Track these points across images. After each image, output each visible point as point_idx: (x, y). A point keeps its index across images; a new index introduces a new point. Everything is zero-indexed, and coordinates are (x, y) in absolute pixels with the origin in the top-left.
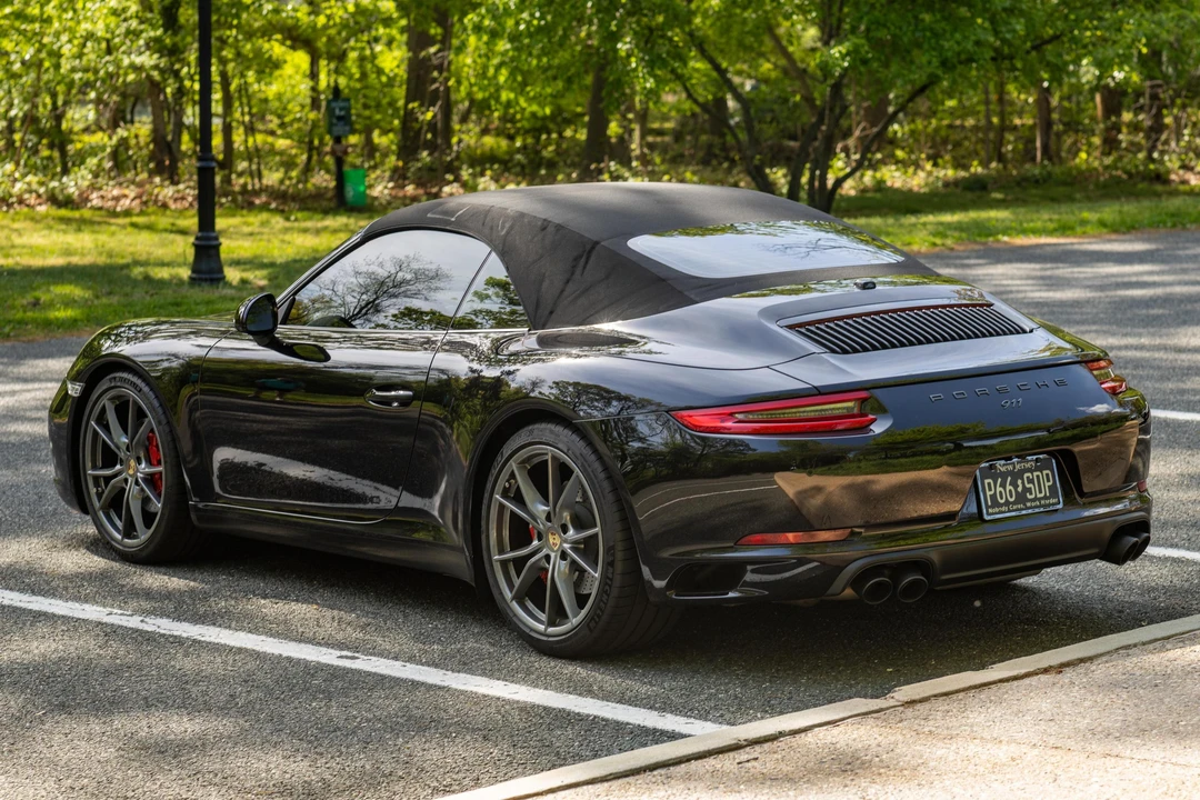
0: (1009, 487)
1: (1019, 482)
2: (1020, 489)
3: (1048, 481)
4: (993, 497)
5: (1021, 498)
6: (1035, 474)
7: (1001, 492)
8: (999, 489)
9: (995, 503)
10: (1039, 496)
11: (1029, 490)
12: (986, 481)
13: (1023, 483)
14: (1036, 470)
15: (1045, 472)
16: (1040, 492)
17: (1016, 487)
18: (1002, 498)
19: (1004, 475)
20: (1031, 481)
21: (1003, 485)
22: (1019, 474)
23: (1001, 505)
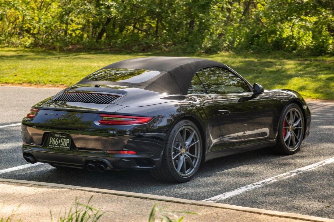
0: (56, 141)
1: (60, 140)
2: (59, 142)
3: (68, 142)
4: (52, 142)
5: (59, 145)
6: (65, 139)
7: (54, 142)
8: (54, 141)
9: (52, 144)
10: (64, 145)
11: (62, 143)
12: (51, 138)
13: (61, 141)
14: (65, 138)
15: (68, 139)
16: (65, 144)
17: (58, 141)
18: (54, 143)
19: (56, 138)
20: (63, 141)
21: (55, 140)
22: (60, 138)
23: (53, 145)
